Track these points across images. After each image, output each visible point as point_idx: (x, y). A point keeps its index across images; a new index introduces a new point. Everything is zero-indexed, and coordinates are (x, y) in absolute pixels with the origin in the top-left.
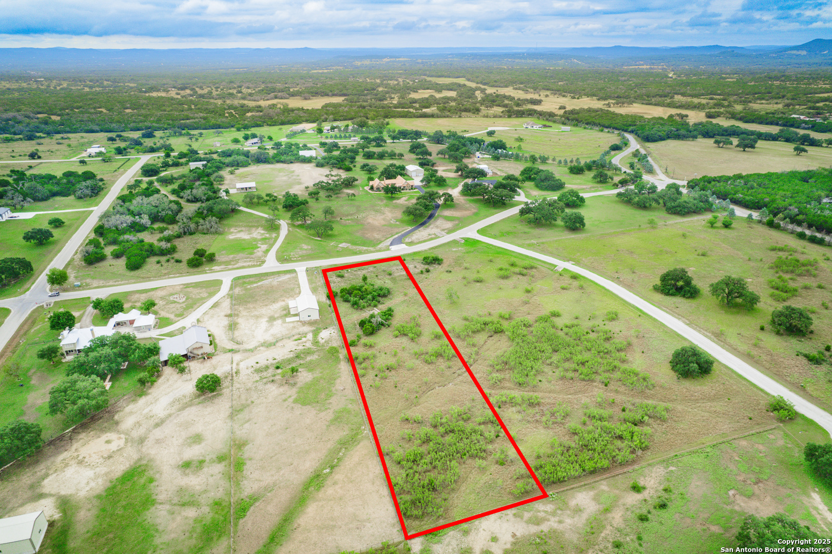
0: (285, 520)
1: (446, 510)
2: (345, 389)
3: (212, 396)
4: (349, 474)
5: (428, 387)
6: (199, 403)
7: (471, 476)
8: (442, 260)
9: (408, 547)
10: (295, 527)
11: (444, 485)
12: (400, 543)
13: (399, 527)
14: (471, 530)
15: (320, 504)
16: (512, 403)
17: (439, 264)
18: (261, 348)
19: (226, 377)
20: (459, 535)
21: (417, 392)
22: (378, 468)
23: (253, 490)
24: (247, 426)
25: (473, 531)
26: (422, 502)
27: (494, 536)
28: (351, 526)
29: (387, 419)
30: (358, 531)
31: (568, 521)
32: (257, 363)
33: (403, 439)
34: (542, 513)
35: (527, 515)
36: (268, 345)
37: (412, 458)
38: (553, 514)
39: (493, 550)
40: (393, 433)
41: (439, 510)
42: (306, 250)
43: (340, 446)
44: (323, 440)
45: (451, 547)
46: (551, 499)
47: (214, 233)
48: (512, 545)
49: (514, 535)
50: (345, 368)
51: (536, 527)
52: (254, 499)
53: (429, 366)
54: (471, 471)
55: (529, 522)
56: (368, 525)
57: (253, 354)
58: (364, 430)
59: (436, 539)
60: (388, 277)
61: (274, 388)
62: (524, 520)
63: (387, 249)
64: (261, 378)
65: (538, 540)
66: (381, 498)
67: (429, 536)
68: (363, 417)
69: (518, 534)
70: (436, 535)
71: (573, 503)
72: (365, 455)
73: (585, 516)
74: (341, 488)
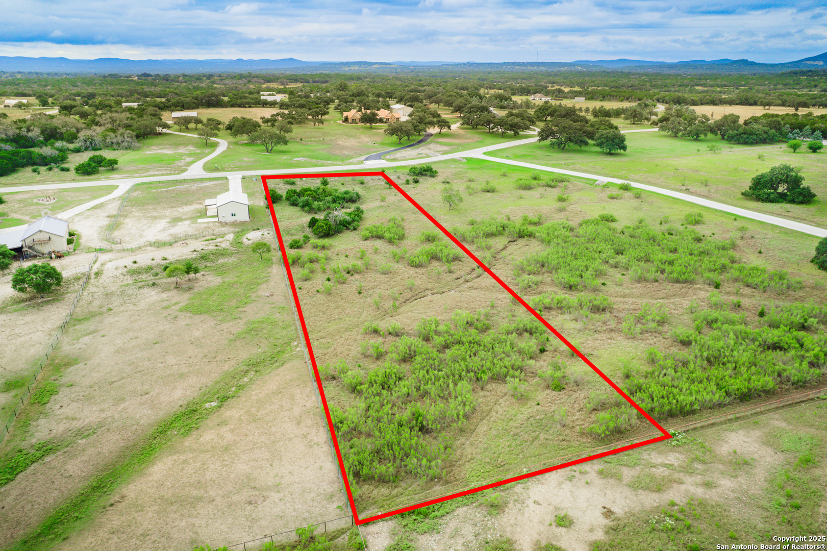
0: (95, 489)
1: (450, 465)
2: (273, 295)
3: (42, 302)
4: (254, 410)
5: (416, 294)
6: (16, 311)
7: (497, 407)
8: (436, 172)
9: (358, 540)
10: (112, 501)
11: (444, 422)
12: (342, 532)
13: (343, 499)
14: (506, 503)
15: (182, 457)
16: (560, 307)
17: (432, 176)
18: (149, 248)
19: (77, 279)
20: (478, 515)
21: (395, 299)
22: (314, 398)
23: (52, 435)
24: (86, 339)
25: (511, 505)
26: (396, 448)
27: (562, 514)
28: (235, 498)
29: (339, 332)
30: (249, 508)
31: (727, 484)
32: (135, 262)
33: (366, 356)
34: (662, 469)
35: (628, 474)
36: (159, 245)
37: (380, 379)
38: (687, 470)
39: (563, 544)
40: (349, 350)
41: (433, 463)
42: (246, 162)
43: (246, 368)
44: (218, 359)
45: (461, 541)
46: (674, 443)
47: (126, 148)
48: (607, 533)
49: (608, 513)
50: (278, 272)
51: (655, 496)
52: (46, 449)
53: (417, 270)
54: (498, 400)
55: (635, 486)
56: (275, 496)
57: (132, 254)
58: (297, 346)
59: (426, 524)
60: (360, 185)
61: (153, 293)
62: (624, 482)
63: (361, 162)
64: (136, 281)
65: (670, 522)
66: (311, 447)
67: (409, 519)
68: (297, 329)
69: (618, 510)
70: (426, 516)
71: (724, 449)
72: (291, 380)
73: (760, 474)
74: (232, 431)
